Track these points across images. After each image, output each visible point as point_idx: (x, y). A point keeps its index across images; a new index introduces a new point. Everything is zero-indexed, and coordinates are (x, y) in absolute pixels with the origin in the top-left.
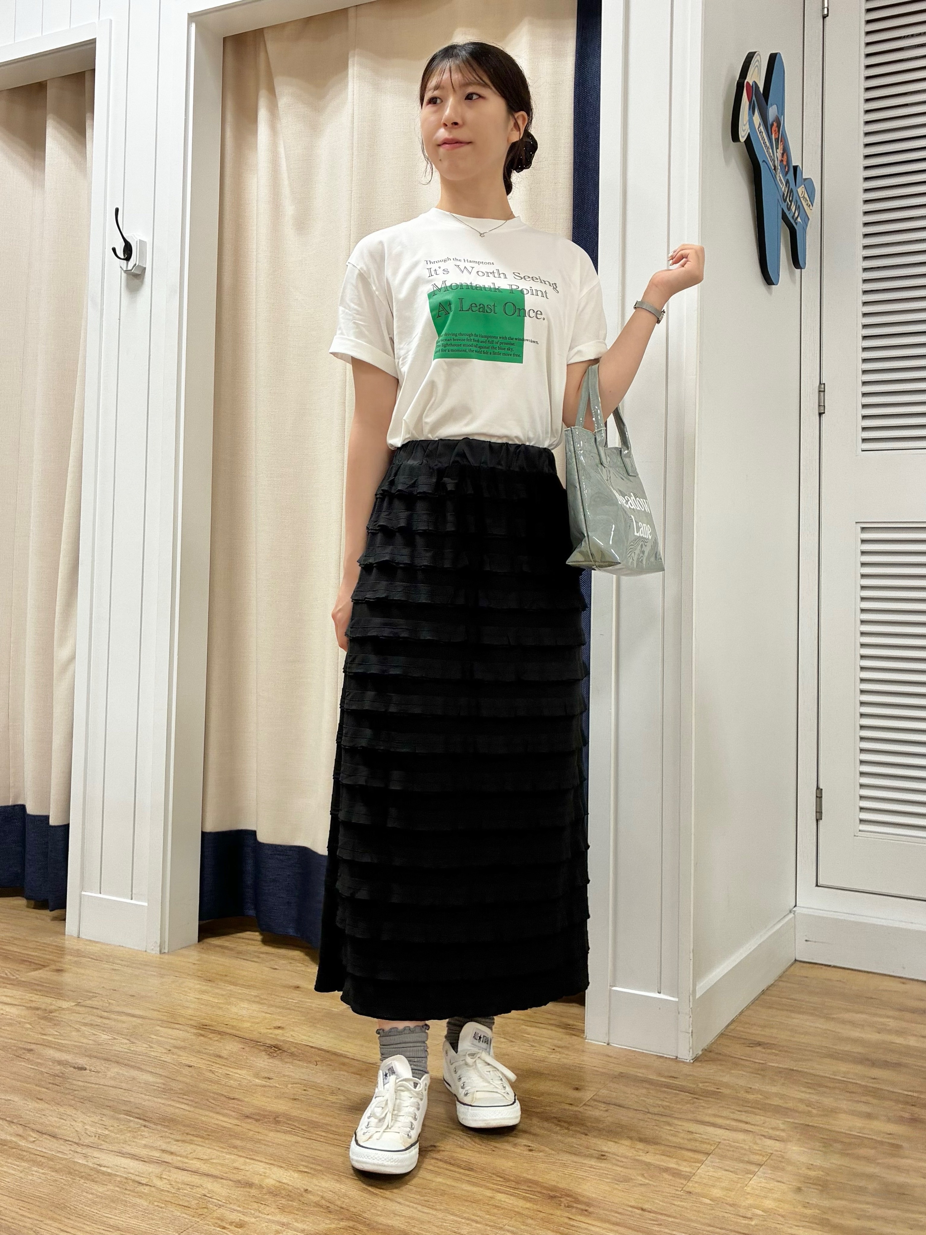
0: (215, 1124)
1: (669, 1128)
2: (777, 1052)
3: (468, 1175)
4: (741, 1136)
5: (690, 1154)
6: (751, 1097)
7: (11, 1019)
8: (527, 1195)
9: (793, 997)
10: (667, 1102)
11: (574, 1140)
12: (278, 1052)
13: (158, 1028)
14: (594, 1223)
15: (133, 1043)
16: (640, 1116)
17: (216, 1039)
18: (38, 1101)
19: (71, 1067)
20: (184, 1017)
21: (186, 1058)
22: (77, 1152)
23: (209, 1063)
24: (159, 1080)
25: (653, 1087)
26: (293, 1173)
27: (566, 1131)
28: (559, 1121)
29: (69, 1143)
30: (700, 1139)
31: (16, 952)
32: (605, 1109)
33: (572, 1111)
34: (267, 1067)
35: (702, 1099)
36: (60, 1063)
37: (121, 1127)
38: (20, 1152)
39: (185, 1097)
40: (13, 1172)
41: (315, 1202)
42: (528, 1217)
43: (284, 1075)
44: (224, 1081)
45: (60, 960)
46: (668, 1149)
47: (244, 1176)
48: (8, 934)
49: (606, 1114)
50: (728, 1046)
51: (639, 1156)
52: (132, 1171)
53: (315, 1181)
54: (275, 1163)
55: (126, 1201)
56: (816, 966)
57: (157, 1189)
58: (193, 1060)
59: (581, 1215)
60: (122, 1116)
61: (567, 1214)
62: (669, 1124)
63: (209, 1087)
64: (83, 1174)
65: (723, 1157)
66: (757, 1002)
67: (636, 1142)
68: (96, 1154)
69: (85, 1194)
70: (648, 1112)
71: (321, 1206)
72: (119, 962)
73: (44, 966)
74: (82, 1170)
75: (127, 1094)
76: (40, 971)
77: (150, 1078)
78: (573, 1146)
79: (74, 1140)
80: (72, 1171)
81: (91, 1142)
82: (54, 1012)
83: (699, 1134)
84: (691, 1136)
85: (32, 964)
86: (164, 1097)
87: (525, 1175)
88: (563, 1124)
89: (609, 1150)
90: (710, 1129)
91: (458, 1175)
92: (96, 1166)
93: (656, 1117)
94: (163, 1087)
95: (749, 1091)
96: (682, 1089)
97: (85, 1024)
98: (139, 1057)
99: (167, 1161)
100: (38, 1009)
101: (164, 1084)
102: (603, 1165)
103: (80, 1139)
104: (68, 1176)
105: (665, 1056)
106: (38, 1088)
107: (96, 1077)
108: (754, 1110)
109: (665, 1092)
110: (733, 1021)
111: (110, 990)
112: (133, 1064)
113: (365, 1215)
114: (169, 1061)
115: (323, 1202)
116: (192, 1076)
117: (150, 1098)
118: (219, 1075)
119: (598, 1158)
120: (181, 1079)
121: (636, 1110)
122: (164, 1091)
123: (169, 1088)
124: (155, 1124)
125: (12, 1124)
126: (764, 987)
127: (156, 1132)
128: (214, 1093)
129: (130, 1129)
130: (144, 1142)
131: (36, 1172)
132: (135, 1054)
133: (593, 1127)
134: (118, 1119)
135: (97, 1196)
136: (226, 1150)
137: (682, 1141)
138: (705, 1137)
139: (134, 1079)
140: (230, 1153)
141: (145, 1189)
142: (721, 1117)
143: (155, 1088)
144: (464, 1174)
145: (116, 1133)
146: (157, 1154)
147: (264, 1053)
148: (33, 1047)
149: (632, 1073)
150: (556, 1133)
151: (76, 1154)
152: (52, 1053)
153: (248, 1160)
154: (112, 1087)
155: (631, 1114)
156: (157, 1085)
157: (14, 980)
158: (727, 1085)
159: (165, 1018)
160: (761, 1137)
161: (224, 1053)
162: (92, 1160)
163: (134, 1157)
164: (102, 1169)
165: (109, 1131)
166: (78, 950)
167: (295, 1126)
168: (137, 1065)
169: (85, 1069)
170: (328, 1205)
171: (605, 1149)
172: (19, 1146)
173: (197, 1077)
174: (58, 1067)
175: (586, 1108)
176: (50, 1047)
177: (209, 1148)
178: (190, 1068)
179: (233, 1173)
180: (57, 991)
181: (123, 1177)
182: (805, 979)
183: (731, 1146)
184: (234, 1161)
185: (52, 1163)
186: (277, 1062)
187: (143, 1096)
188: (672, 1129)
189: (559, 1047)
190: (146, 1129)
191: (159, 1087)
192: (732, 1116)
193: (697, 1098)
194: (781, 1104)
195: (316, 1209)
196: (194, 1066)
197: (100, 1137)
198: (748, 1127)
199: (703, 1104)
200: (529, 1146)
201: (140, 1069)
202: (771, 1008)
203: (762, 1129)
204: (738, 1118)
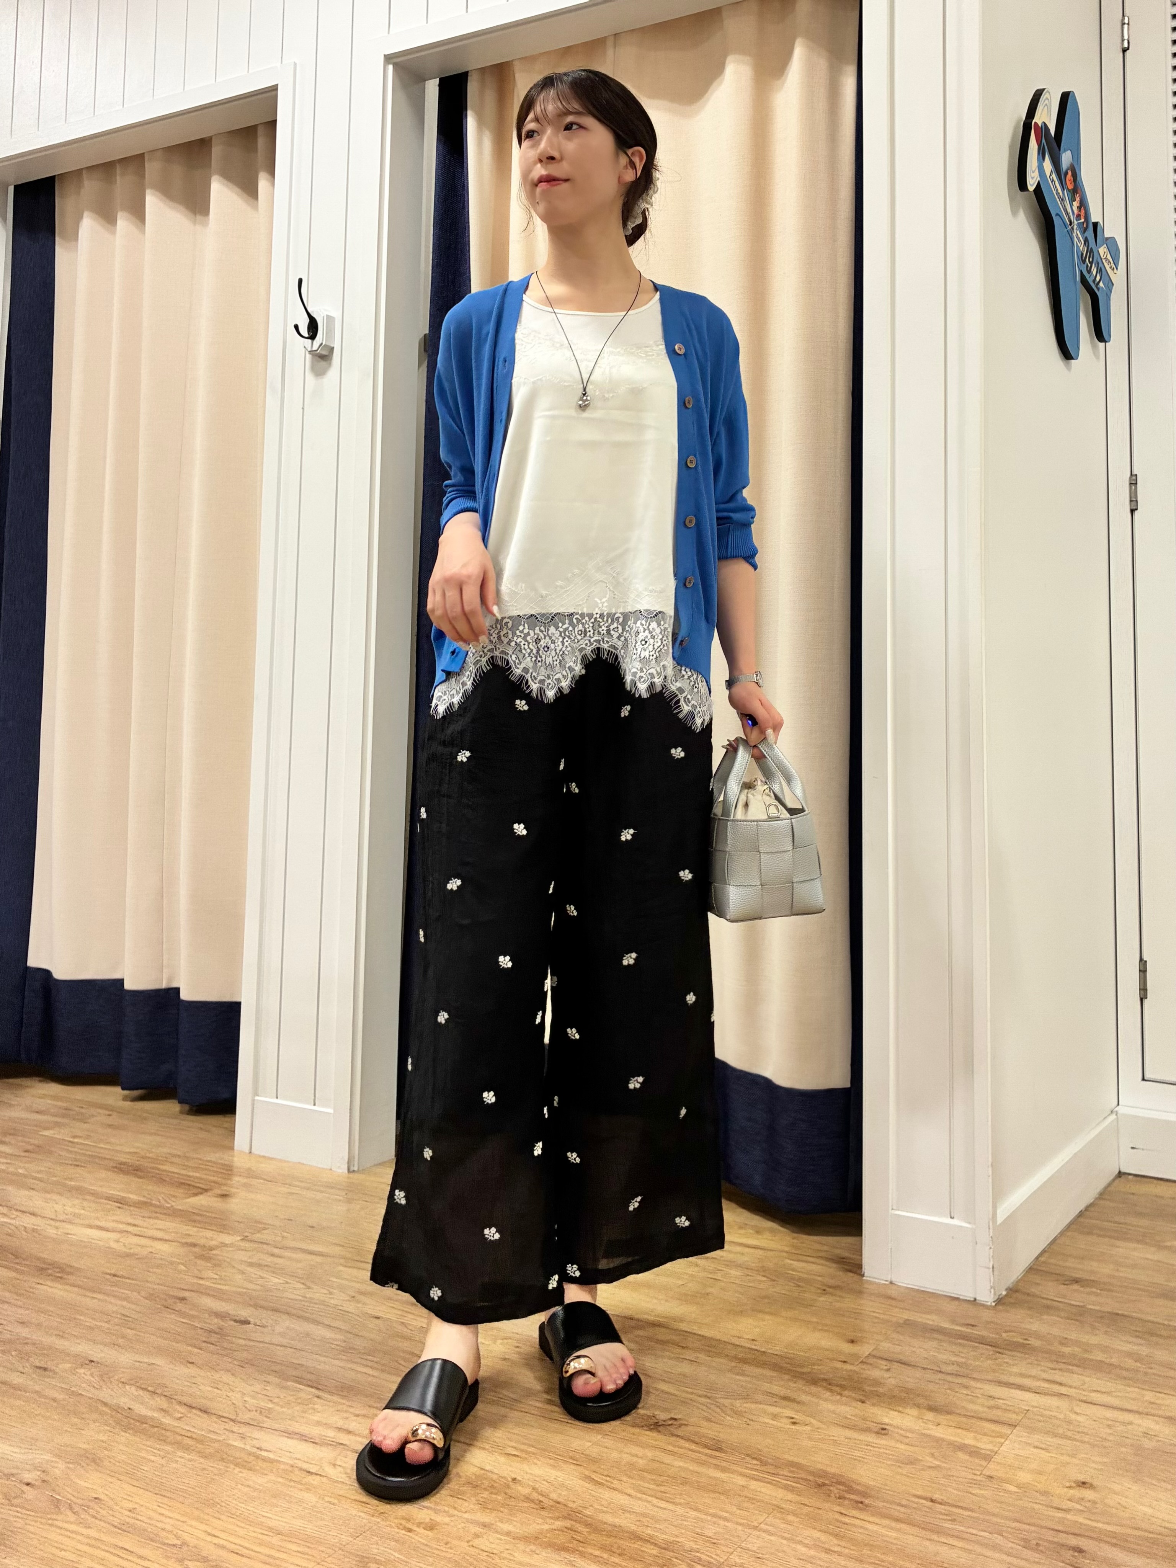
1: (965, 1392)
2: (1099, 1291)
3: (715, 1457)
4: (1054, 1402)
5: (993, 1427)
6: (1067, 1350)
7: (161, 1259)
8: (789, 1483)
9: (1117, 1219)
10: (963, 1357)
11: (848, 1409)
13: (341, 1268)
14: (871, 1519)
15: (309, 1288)
16: (929, 1376)
18: (188, 1365)
19: (231, 1320)
21: (372, 1307)
22: (233, 1432)
23: (399, 1312)
24: (338, 1336)
25: (946, 1338)
26: (498, 1457)
27: (838, 1397)
28: (830, 1384)
29: (224, 1419)
30: (1004, 1407)
31: (174, 1173)
32: (885, 1368)
33: (846, 1370)
35: (1005, 1354)
36: (217, 1315)
37: (291, 1398)
38: (163, 1432)
39: (368, 1357)
40: (153, 1458)
41: (524, 1496)
42: (789, 1512)
45: (224, 1181)
46: (964, 1420)
48: (165, 1150)
49: (887, 1375)
50: (1037, 1284)
51: (929, 1429)
52: (298, 1456)
53: (525, 1467)
55: (291, 1497)
56: (1145, 1180)
57: (330, 1479)
58: (380, 1309)
59: (855, 1508)
60: (290, 1383)
61: (837, 1508)
63: (399, 1344)
64: (240, 1460)
65: (1032, 1430)
66: (1072, 1226)
67: (925, 1411)
68: (256, 1434)
69: (239, 1486)
70: (940, 1372)
71: (533, 1501)
72: (297, 1183)
73: (206, 1190)
74: (238, 1455)
75: (297, 1355)
76: (201, 1197)
77: (328, 1334)
78: (846, 1418)
79: (231, 1416)
80: (225, 1456)
81: (253, 1419)
82: (214, 1249)
83: (1003, 1399)
84: (992, 1403)
85: (191, 1188)
86: (344, 1358)
87: (786, 1456)
88: (834, 1388)
89: (891, 1422)
90: (1016, 1393)
91: (704, 1458)
92: (255, 1450)
93: (949, 1378)
94: (343, 1344)
95: (1064, 1342)
96: (982, 1341)
97: (251, 1265)
98: (314, 1305)
99: (343, 1442)
100: (195, 1245)
101: (344, 1341)
102: (883, 1442)
103: (237, 1415)
104: (219, 1463)
105: (961, 1297)
106: (190, 1348)
107: (262, 1333)
108: (1071, 1367)
109: (960, 1344)
110: (1044, 1252)
111: (285, 1219)
112: (307, 1315)
113: (587, 1512)
114: (351, 1310)
115: (535, 1495)
116: (379, 1331)
117: (326, 1360)
118: (412, 1328)
119: (877, 1433)
120: (364, 1333)
121: (924, 1369)
122: (344, 1350)
123: (350, 1345)
124: (331, 1394)
125: (155, 1396)
126: (1081, 1206)
127: (331, 1404)
128: (404, 1351)
129: (299, 1401)
130: (316, 1418)
131: (181, 1457)
132: (311, 1303)
133: (871, 1392)
134: (285, 1388)
135: (255, 1490)
137: (981, 1409)
138: (1010, 1404)
139: (308, 1335)
141: (315, 1481)
142: (1030, 1376)
143: (332, 1346)
144: (711, 1456)
145: (282, 1407)
146: (331, 1433)
148: (186, 1294)
149: (920, 1320)
150: (826, 1400)
151: (231, 1435)
152: (208, 1302)
154: (281, 1346)
155: (918, 1373)
156: (335, 1342)
157: (168, 1208)
158: (1037, 1335)
159: (349, 1256)
160: (1079, 1403)
162: (251, 1442)
163: (303, 1438)
164: (264, 1454)
165: (274, 1403)
166: (249, 1169)
168: (311, 1316)
169: (247, 1322)
170: (541, 1499)
171: (886, 1420)
172: (161, 1423)
173: (384, 1331)
174: (216, 1320)
175: (863, 1367)
176: (208, 1295)
178: (377, 1321)
180: (221, 1223)
181: (287, 1464)
182: (1131, 1196)
183: (1042, 1416)
185: (201, 1446)
187: (317, 1356)
188: (969, 1393)
189: (830, 1287)
190: (319, 1401)
191: (337, 1345)
192: (1045, 1376)
193: (1000, 1353)
194: (1105, 1359)
195: (526, 1505)
196: (383, 1318)
197: (260, 1411)
198: (1063, 1390)
199: (1006, 1360)
200: (793, 1418)
201: (317, 1323)
202: (1090, 1233)
203: (1081, 1392)
204: (1051, 1378)
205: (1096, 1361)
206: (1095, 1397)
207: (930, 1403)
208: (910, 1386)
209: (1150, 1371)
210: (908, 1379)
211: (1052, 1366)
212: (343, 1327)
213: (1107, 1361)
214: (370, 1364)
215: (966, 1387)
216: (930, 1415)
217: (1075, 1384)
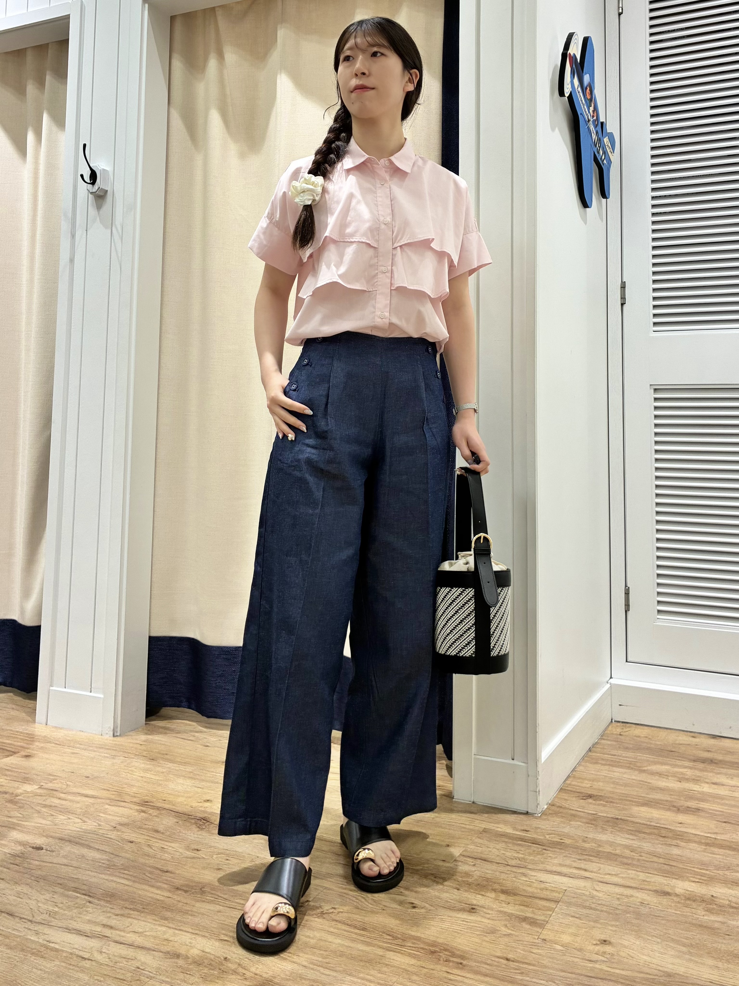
0: (150, 897)
1: (524, 879)
2: (605, 803)
3: (362, 935)
4: (581, 883)
5: (544, 903)
6: (587, 846)
8: (412, 951)
9: (612, 752)
10: (521, 854)
11: (448, 895)
12: (206, 824)
13: (107, 806)
14: (468, 975)
15: (84, 822)
16: (502, 868)
17: (156, 814)
19: (30, 847)
20: (129, 795)
21: (129, 834)
22: (30, 929)
23: (148, 838)
24: (104, 857)
25: (511, 841)
26: (214, 942)
27: (441, 886)
28: (435, 877)
29: (24, 920)
30: (550, 888)
32: (472, 863)
33: (445, 867)
34: (197, 839)
35: (549, 851)
36: (21, 843)
37: (70, 904)
39: (125, 872)
41: (233, 970)
42: (414, 973)
43: (211, 847)
44: (160, 855)
45: (29, 746)
46: (525, 899)
47: (173, 947)
49: (473, 869)
50: (566, 800)
51: (502, 907)
54: (201, 933)
55: (70, 976)
56: (628, 724)
58: (134, 836)
59: (456, 968)
60: (70, 893)
61: (445, 968)
62: (524, 875)
63: (147, 862)
64: (34, 951)
65: (569, 904)
66: (585, 759)
67: (499, 894)
68: (47, 930)
69: (34, 970)
70: (508, 865)
73: (16, 753)
74: (34, 947)
75: (75, 872)
76: (11, 758)
77: (97, 855)
78: (448, 901)
79: (29, 918)
80: (25, 948)
81: (44, 920)
82: (19, 796)
83: (550, 882)
84: (543, 886)
85: (5, 752)
86: (108, 872)
87: (409, 932)
88: (438, 880)
89: (478, 903)
90: (557, 878)
91: (355, 936)
92: (45, 942)
93: (514, 869)
94: (108, 863)
95: (586, 840)
96: (535, 842)
97: (45, 806)
98: (87, 835)
99: (107, 935)
100: (6, 793)
102: (473, 918)
103: (33, 916)
104: (21, 953)
105: (518, 811)
107: (51, 856)
108: (590, 858)
109: (520, 845)
110: (568, 777)
111: (69, 772)
112: (84, 842)
114: (115, 838)
116: (133, 852)
117: (96, 874)
118: (156, 849)
119: (469, 911)
120: (123, 854)
121: (498, 863)
122: (109, 867)
123: (112, 863)
124: (99, 899)
126: (590, 745)
127: (99, 907)
128: (149, 867)
129: (77, 905)
130: (87, 918)
132: (85, 833)
133: (464, 882)
134: (67, 896)
135: (46, 972)
136: (158, 923)
137: (535, 891)
138: (554, 886)
139: (83, 856)
140: (162, 925)
141: (86, 964)
142: (566, 866)
144: (359, 935)
145: (65, 910)
147: (194, 826)
149: (493, 830)
150: (434, 889)
151: (30, 932)
152: (14, 834)
153: (177, 932)
154: (64, 865)
155: (494, 867)
156: (103, 862)
158: (568, 836)
159: (113, 797)
160: (597, 883)
161: (162, 828)
162: (42, 936)
163: (79, 932)
164: (51, 945)
165: (59, 908)
166: (46, 736)
167: (218, 896)
168: (87, 843)
169: (41, 849)
171: (474, 902)
173: (136, 852)
174: (19, 848)
175: (457, 863)
176: (15, 829)
177: (143, 921)
178: (132, 844)
179: (164, 945)
180: (24, 776)
181: (68, 952)
183: (575, 893)
184: (165, 933)
185: (8, 941)
186: (204, 833)
187: (90, 872)
188: (526, 879)
190: (91, 905)
191: (103, 863)
192: (575, 865)
193: (546, 850)
194: (610, 851)
197: (50, 914)
198: (587, 874)
199: (550, 855)
200: (413, 904)
201: (89, 847)
202: (596, 763)
203: (599, 875)
204: (579, 866)
205: (606, 852)
206: (608, 878)
207: (502, 888)
208: (488, 876)
209: (640, 858)
210: (487, 871)
211: (579, 858)
213: (613, 852)
216: (503, 897)
217: (595, 870)
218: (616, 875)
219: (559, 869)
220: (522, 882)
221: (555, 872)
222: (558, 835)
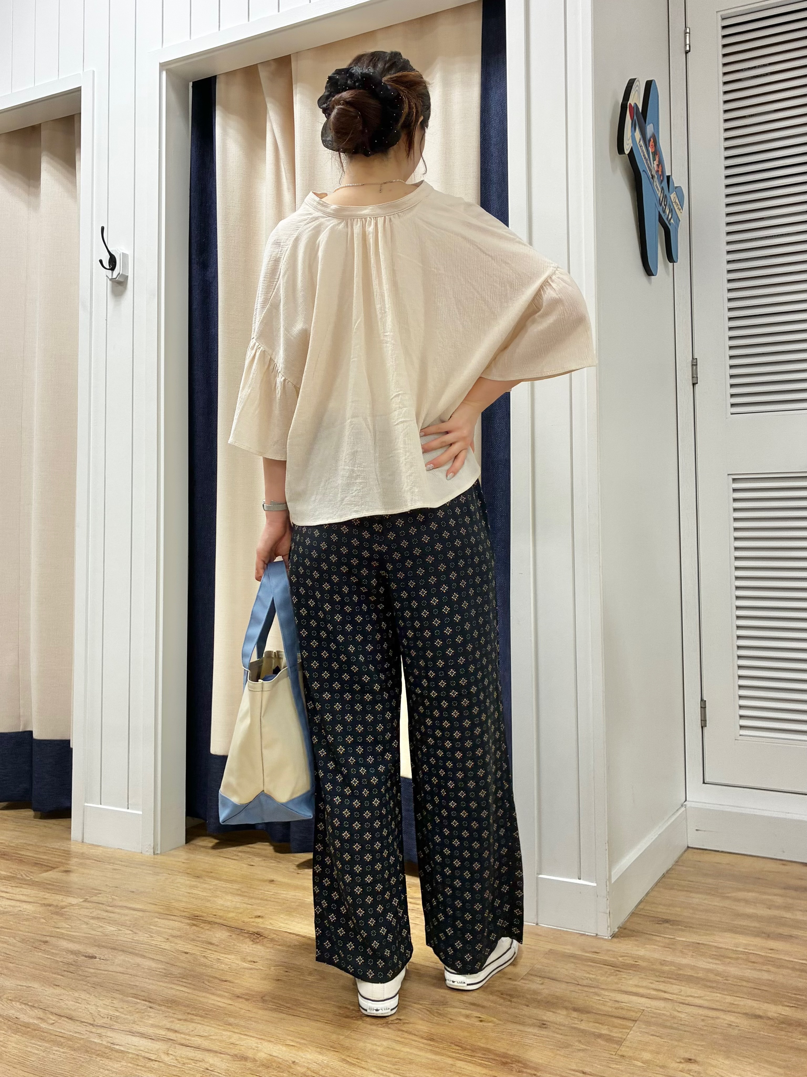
0: (211, 1004)
1: (597, 998)
2: (684, 928)
3: (430, 1045)
4: (661, 1004)
5: (619, 1021)
6: (667, 968)
7: (28, 915)
8: (480, 1061)
9: (689, 879)
10: (594, 975)
11: (516, 1010)
12: (260, 938)
13: (159, 919)
15: (136, 933)
16: (572, 988)
17: (208, 928)
18: (55, 987)
19: (83, 956)
20: (178, 909)
21: (182, 946)
22: (92, 1032)
23: (203, 949)
25: (580, 962)
26: (281, 1047)
27: (510, 1002)
28: (503, 993)
29: (85, 1024)
30: (626, 1008)
31: (30, 856)
32: (540, 982)
33: (512, 984)
34: (252, 952)
35: (623, 972)
36: (72, 952)
37: (131, 1009)
38: (42, 1033)
39: (184, 980)
43: (267, 958)
44: (216, 965)
45: (65, 862)
46: (598, 1017)
47: (239, 1050)
48: (22, 841)
49: (542, 987)
50: (639, 924)
51: (575, 1024)
53: (301, 1053)
54: (265, 1038)
56: (706, 852)
57: (165, 1064)
58: (188, 947)
60: (130, 999)
62: (597, 994)
63: (204, 971)
64: (99, 1052)
65: (648, 1023)
66: (659, 884)
67: (571, 1011)
68: (110, 1033)
70: (579, 985)
72: (119, 862)
73: (54, 868)
74: (98, 1048)
75: (133, 979)
76: (51, 872)
78: (515, 1016)
79: (89, 1021)
80: (88, 1049)
81: (105, 1023)
82: (65, 908)
83: (625, 1003)
84: (617, 1005)
85: (43, 866)
86: (166, 980)
87: (476, 1043)
88: (506, 996)
89: (548, 1019)
90: (634, 998)
91: (422, 1045)
93: (586, 989)
94: (164, 971)
95: (663, 962)
96: (605, 963)
97: (93, 918)
98: (142, 945)
99: (172, 1038)
101: (165, 969)
102: (544, 1033)
103: (94, 1021)
104: (85, 1054)
105: (587, 934)
106: (55, 975)
107: (106, 964)
108: (670, 980)
109: (591, 966)
110: (641, 901)
111: (113, 887)
112: (138, 952)
114: (168, 948)
115: (309, 1073)
116: (189, 962)
117: (153, 982)
118: (211, 960)
119: (539, 1027)
120: (179, 964)
121: (567, 983)
122: (166, 975)
123: (169, 972)
124: (160, 1005)
125: (35, 1009)
126: (664, 870)
127: (160, 1012)
128: (208, 976)
129: (137, 1011)
130: (151, 1022)
131: (57, 1051)
132: (140, 944)
133: (533, 999)
134: (127, 1002)
136: (222, 1027)
137: (610, 1010)
138: (630, 1006)
139: (138, 965)
140: (226, 1030)
141: (153, 1064)
142: (642, 987)
143: (157, 973)
144: (427, 1044)
145: (126, 1015)
146: (163, 1032)
147: (248, 940)
148: (48, 939)
149: (560, 949)
150: (501, 1004)
151: (91, 1034)
152: (65, 944)
153: (241, 1036)
154: (120, 973)
155: (563, 986)
157: (28, 880)
158: (643, 959)
159: (162, 911)
160: (678, 1004)
161: (215, 941)
162: (106, 1039)
163: (142, 1035)
164: (115, 1047)
165: (119, 1012)
166: (83, 853)
167: (280, 1004)
168: (142, 953)
169: (96, 958)
171: (545, 1018)
172: (41, 1028)
173: (192, 962)
174: (72, 957)
175: (524, 982)
176: (64, 939)
177: (207, 1025)
178: (187, 956)
179: (230, 1048)
180: (67, 890)
181: (134, 1054)
182: (698, 863)
183: (654, 1013)
184: (230, 1037)
185: (71, 1043)
186: (259, 947)
187: (147, 980)
188: (599, 998)
190: (152, 1010)
191: (160, 972)
192: (652, 986)
193: (619, 971)
194: (693, 974)
196: (190, 953)
197: (111, 1018)
198: (666, 996)
199: (625, 976)
200: (480, 1017)
201: (145, 957)
202: (671, 889)
203: (680, 997)
204: (657, 988)
205: (687, 975)
206: (691, 1000)
207: (574, 1006)
208: (557, 994)
209: (726, 981)
210: (557, 990)
211: (657, 979)
212: (162, 960)
213: (696, 975)
214: (184, 984)
215: (599, 995)
216: (575, 1014)
217: (675, 992)
218: (699, 997)
219: (634, 990)
220: (595, 1001)
221: (631, 992)
222: (632, 957)
